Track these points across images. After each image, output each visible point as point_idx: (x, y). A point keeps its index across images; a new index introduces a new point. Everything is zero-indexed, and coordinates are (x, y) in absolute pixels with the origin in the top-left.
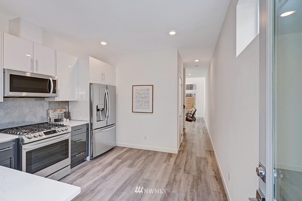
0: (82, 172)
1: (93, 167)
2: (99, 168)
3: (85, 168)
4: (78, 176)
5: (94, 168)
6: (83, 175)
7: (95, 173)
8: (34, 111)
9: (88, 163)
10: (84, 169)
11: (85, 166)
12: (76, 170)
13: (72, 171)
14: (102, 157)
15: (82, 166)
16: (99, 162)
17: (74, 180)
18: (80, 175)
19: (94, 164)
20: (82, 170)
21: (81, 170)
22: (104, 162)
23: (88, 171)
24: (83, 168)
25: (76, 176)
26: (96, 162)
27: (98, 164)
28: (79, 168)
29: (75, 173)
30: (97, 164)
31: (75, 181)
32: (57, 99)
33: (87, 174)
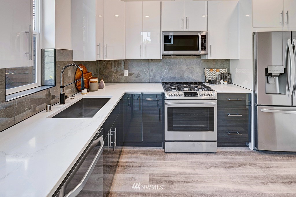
0: (232, 161)
1: (251, 165)
2: (261, 173)
3: (239, 159)
4: (223, 163)
5: (251, 167)
6: (230, 166)
7: (247, 176)
8: (190, 68)
9: (248, 152)
10: (236, 159)
11: (240, 155)
12: (227, 152)
13: (221, 151)
14: (277, 157)
15: (237, 152)
16: (268, 162)
17: (215, 165)
18: (226, 163)
19: (256, 160)
20: (233, 159)
21: (232, 157)
22: (276, 169)
23: (241, 165)
24: (236, 155)
25: (221, 160)
26: (262, 160)
27: (262, 165)
28: (232, 153)
29: (222, 156)
30: (261, 163)
31: (215, 167)
32: (209, 57)
33: (236, 168)
